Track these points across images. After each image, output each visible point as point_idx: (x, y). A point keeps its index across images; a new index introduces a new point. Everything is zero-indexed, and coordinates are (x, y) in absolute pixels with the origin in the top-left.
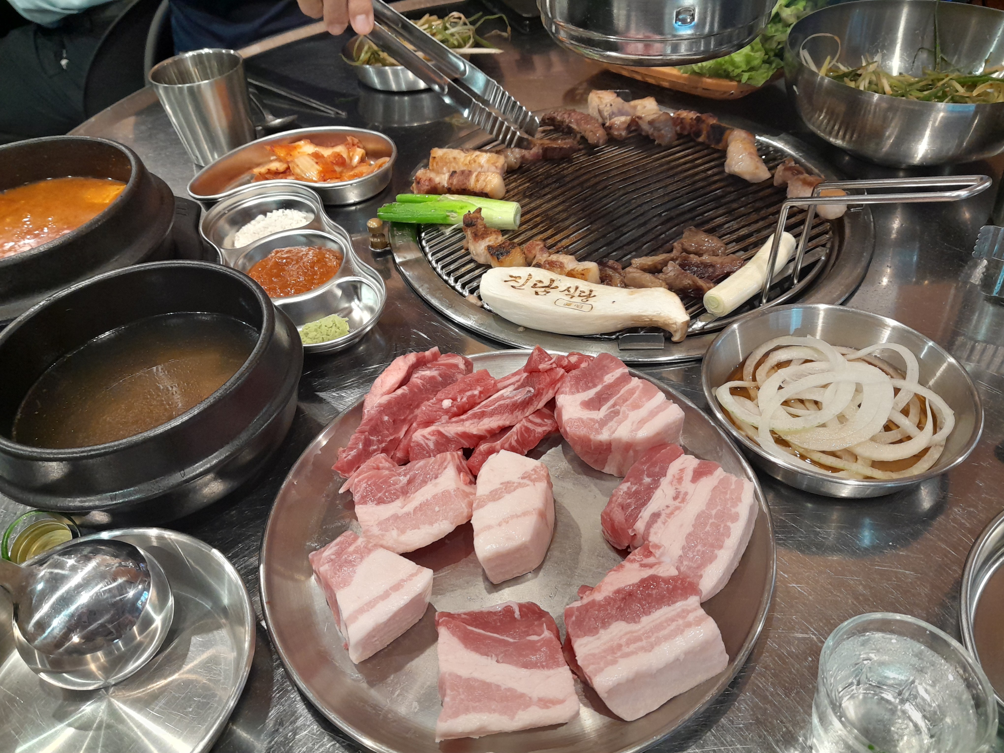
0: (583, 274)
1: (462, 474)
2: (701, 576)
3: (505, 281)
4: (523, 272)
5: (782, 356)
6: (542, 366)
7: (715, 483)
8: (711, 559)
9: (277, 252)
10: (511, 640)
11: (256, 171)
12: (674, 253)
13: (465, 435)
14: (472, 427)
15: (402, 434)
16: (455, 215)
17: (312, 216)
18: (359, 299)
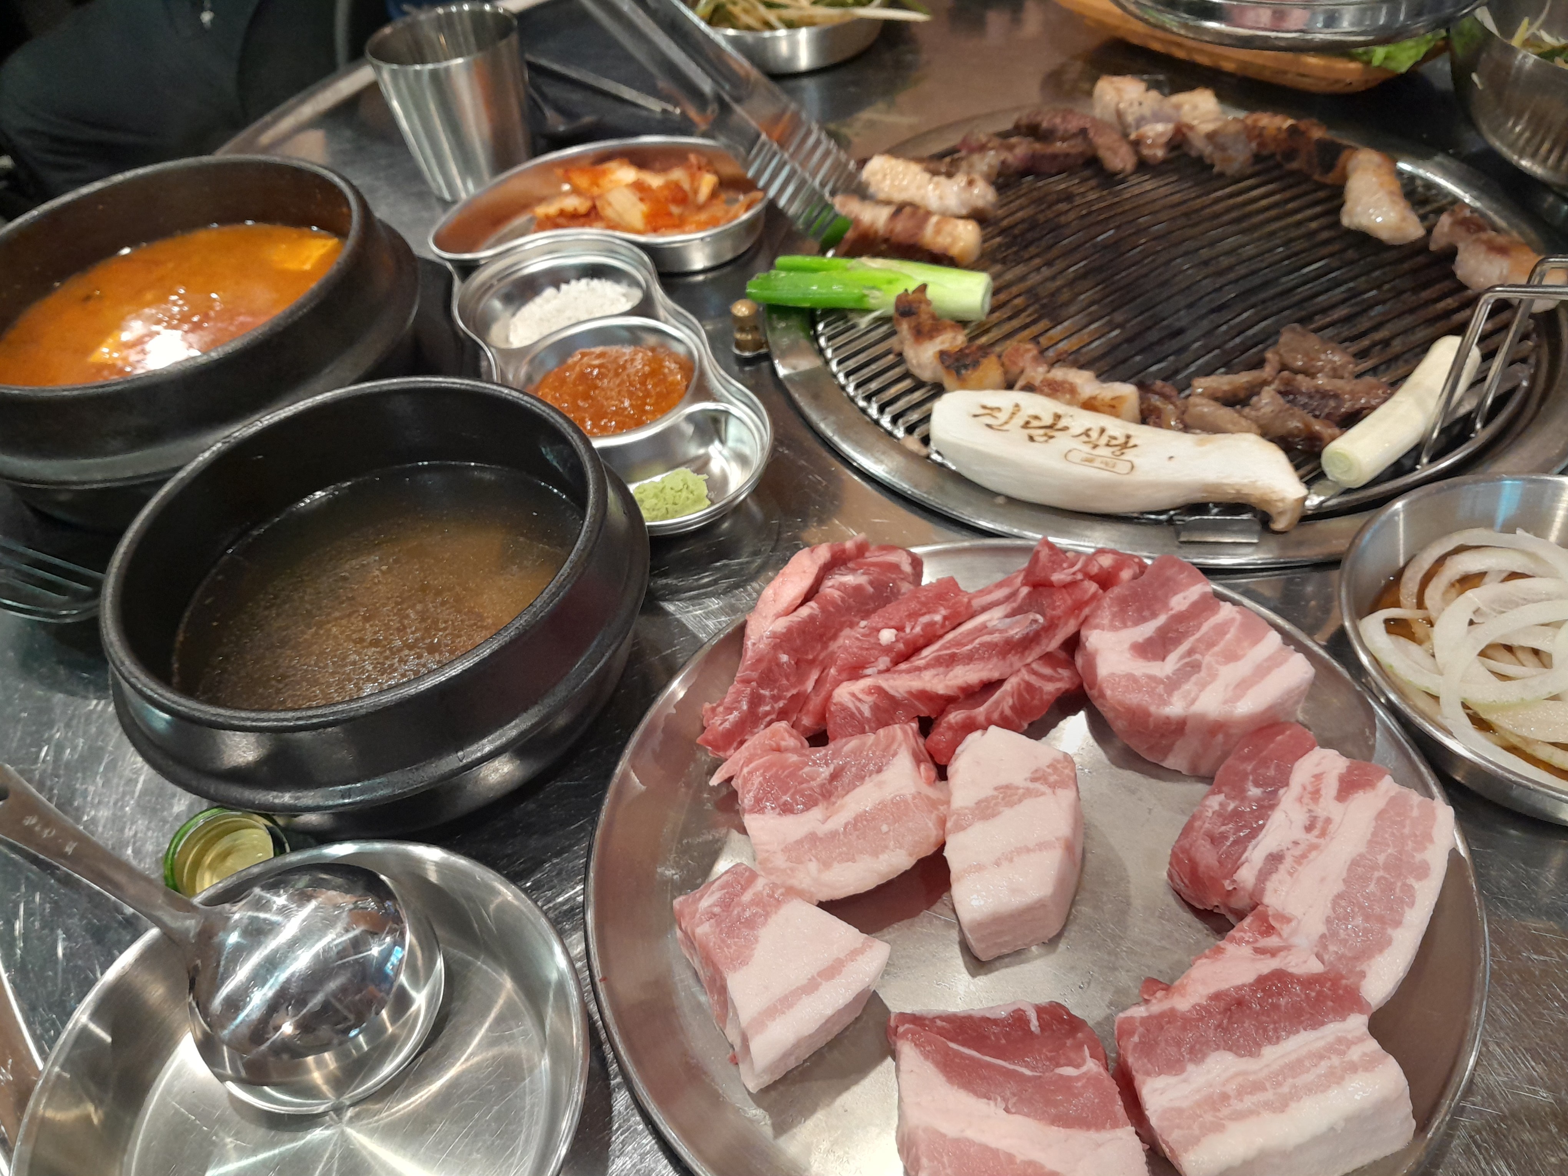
0: (1113, 407)
1: (922, 767)
2: (1363, 975)
3: (975, 416)
4: (1005, 399)
5: (1469, 563)
6: (1057, 577)
7: (1381, 804)
8: (1382, 944)
9: (583, 355)
10: (1027, 1072)
11: (542, 210)
12: (1268, 371)
13: (925, 696)
14: (935, 681)
15: (810, 685)
16: (877, 293)
17: (637, 295)
18: (723, 442)
